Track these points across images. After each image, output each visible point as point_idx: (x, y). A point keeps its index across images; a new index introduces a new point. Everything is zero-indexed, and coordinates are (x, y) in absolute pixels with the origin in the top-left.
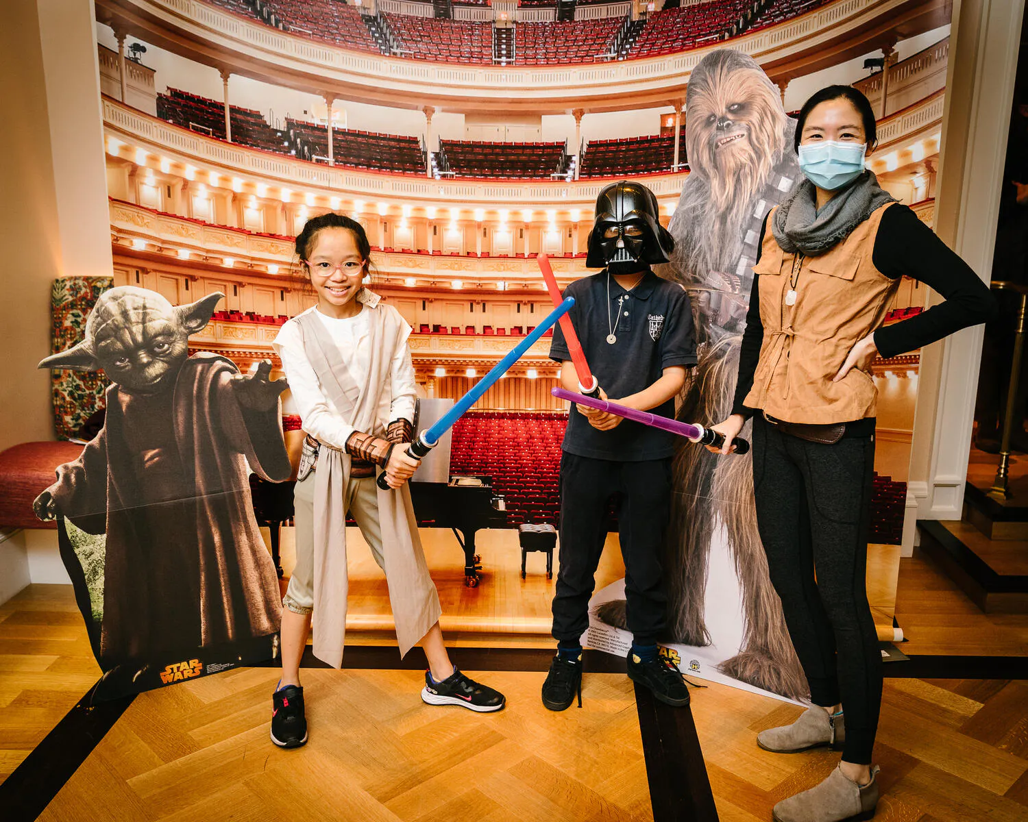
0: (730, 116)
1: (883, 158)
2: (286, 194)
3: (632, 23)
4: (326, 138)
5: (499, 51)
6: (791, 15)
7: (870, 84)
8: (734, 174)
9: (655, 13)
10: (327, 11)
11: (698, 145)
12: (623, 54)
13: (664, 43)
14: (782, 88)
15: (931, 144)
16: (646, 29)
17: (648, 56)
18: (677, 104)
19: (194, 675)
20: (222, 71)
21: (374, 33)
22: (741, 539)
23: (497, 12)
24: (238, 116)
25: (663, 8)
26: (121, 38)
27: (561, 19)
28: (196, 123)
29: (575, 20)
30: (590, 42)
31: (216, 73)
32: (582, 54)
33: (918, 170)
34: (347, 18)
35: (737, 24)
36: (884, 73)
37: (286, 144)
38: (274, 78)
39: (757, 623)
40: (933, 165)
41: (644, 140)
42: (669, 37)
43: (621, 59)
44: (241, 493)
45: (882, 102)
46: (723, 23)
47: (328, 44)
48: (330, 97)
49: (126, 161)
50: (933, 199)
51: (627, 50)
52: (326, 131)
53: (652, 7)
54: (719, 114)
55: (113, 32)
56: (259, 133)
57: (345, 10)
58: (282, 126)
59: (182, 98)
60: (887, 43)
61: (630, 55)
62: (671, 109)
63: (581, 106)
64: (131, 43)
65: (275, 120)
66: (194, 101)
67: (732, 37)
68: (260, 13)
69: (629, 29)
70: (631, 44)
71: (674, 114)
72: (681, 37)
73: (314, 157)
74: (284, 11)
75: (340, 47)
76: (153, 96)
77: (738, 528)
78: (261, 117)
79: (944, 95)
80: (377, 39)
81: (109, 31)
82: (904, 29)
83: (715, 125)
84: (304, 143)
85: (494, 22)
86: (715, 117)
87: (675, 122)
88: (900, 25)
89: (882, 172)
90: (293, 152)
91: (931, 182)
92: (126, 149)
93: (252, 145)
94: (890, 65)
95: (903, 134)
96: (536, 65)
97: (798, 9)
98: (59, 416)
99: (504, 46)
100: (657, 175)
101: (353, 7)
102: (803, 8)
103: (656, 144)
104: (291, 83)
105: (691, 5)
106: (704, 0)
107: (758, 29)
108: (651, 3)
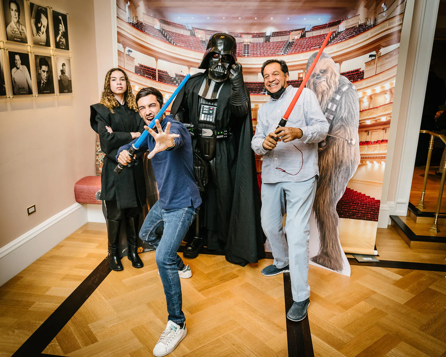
0: (321, 74)
1: (375, 88)
3: (289, 43)
5: (245, 52)
6: (344, 40)
7: (371, 63)
8: (321, 94)
9: (297, 39)
10: (189, 39)
11: (310, 83)
13: (300, 49)
14: (340, 65)
15: (392, 84)
16: (294, 45)
17: (294, 53)
18: (304, 69)
19: (141, 252)
20: (156, 58)
21: (204, 46)
22: (320, 216)
23: (244, 39)
24: (160, 73)
25: (300, 38)
26: (125, 48)
27: (266, 42)
28: (147, 75)
29: (271, 41)
30: (275, 49)
31: (154, 59)
32: (272, 53)
33: (387, 93)
34: (196, 41)
36: (376, 59)
37: (175, 82)
38: (173, 61)
39: (324, 245)
40: (392, 91)
41: (292, 81)
42: (302, 47)
43: (285, 54)
44: (157, 194)
45: (375, 69)
46: (320, 42)
47: (189, 50)
48: (189, 67)
50: (392, 103)
51: (287, 52)
54: (317, 73)
55: (122, 46)
56: (167, 78)
57: (195, 39)
58: (174, 76)
59: (143, 67)
60: (377, 49)
61: (288, 53)
62: (302, 71)
65: (172, 75)
66: (147, 68)
68: (168, 40)
69: (288, 45)
70: (289, 49)
71: (303, 73)
72: (306, 47)
74: (176, 39)
75: (193, 50)
76: (134, 66)
77: (319, 213)
78: (167, 73)
79: (397, 67)
81: (121, 46)
82: (384, 44)
83: (315, 77)
85: (243, 42)
86: (316, 74)
87: (303, 75)
88: (382, 43)
89: (374, 93)
90: (177, 84)
91: (391, 97)
93: (164, 82)
94: (378, 57)
95: (383, 80)
96: (256, 56)
97: (346, 38)
98: (98, 168)
99: (246, 50)
101: (198, 38)
102: (348, 37)
103: (296, 83)
104: (177, 62)
105: (309, 36)
106: (314, 35)
107: (332, 45)
108: (296, 36)
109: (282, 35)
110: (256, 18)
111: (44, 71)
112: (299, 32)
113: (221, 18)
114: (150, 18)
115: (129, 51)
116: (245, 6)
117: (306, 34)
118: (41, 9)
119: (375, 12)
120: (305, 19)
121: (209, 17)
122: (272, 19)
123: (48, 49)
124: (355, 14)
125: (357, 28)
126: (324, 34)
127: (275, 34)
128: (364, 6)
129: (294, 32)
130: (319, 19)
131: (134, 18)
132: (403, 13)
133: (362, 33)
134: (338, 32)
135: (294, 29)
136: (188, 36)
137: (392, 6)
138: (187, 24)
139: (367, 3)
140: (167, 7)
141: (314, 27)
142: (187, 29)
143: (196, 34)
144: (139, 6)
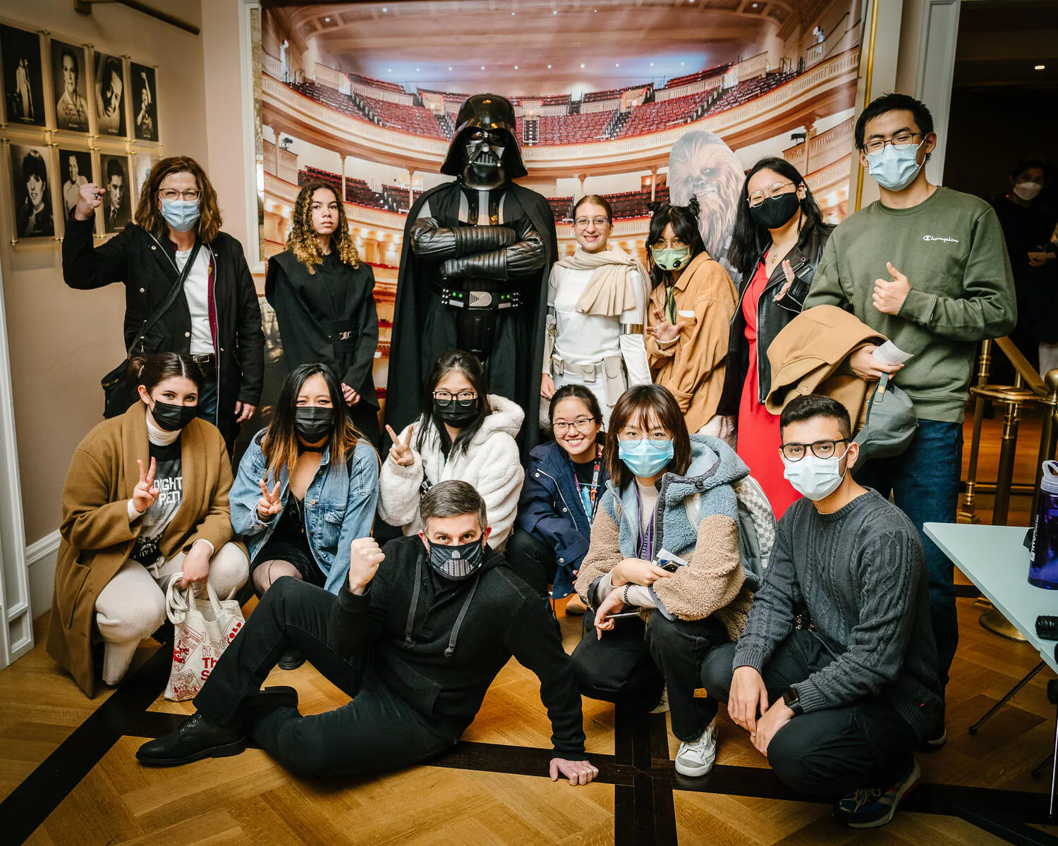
2: (380, 236)
3: (621, 114)
4: (408, 197)
5: (528, 136)
6: (736, 105)
7: (796, 151)
9: (638, 107)
10: (410, 113)
11: (680, 198)
12: (613, 135)
13: (644, 127)
15: (842, 193)
16: (631, 118)
17: (632, 136)
18: (654, 168)
20: (341, 154)
21: (442, 126)
23: (527, 110)
24: (350, 184)
25: (644, 103)
26: (277, 134)
27: (571, 113)
29: (581, 113)
30: (592, 128)
31: (338, 155)
32: (586, 136)
34: (425, 117)
35: (697, 112)
36: (806, 143)
37: (382, 202)
38: (378, 159)
40: (844, 208)
41: (630, 195)
42: (647, 122)
43: (613, 139)
45: (805, 163)
46: (686, 112)
47: (411, 134)
48: (412, 170)
49: (276, 215)
51: (617, 133)
52: (409, 192)
53: (635, 103)
54: (695, 176)
55: (272, 131)
56: (365, 195)
57: (424, 112)
58: (380, 190)
59: (314, 173)
60: (808, 121)
61: (620, 136)
62: (649, 172)
63: (584, 172)
64: (284, 138)
65: (375, 187)
66: (323, 175)
67: (692, 120)
68: (368, 115)
69: (619, 118)
70: (620, 128)
71: (651, 176)
72: (656, 122)
73: (400, 210)
74: (384, 114)
75: (420, 136)
76: (295, 171)
78: (364, 183)
79: (850, 159)
80: (445, 130)
81: (269, 130)
82: (821, 112)
83: (692, 184)
84: (394, 201)
85: (524, 116)
86: (692, 178)
87: (652, 182)
88: (817, 109)
90: (386, 207)
92: (277, 207)
93: (359, 203)
94: (810, 138)
95: (822, 186)
96: (553, 145)
97: (742, 101)
99: (531, 133)
100: (638, 218)
101: (429, 110)
102: (745, 99)
103: (638, 197)
104: (387, 161)
105: (663, 100)
106: (672, 97)
107: (712, 115)
108: (634, 101)
109: (604, 100)
110: (549, 67)
111: (115, 187)
112: (641, 90)
113: (477, 68)
114: (328, 71)
115: (287, 141)
116: (527, 43)
117: (654, 95)
118: (112, 63)
119: (799, 46)
120: (652, 65)
121: (453, 66)
122: (583, 66)
123: (122, 141)
124: (758, 51)
125: (762, 79)
126: (694, 95)
127: (589, 98)
128: (775, 33)
129: (630, 92)
130: (683, 64)
131: (298, 74)
132: (858, 46)
133: (774, 89)
134: (723, 90)
135: (630, 86)
136: (409, 107)
137: (835, 33)
138: (406, 82)
139: (781, 26)
140: (364, 49)
141: (672, 80)
142: (407, 92)
143: (426, 103)
144: (307, 48)
